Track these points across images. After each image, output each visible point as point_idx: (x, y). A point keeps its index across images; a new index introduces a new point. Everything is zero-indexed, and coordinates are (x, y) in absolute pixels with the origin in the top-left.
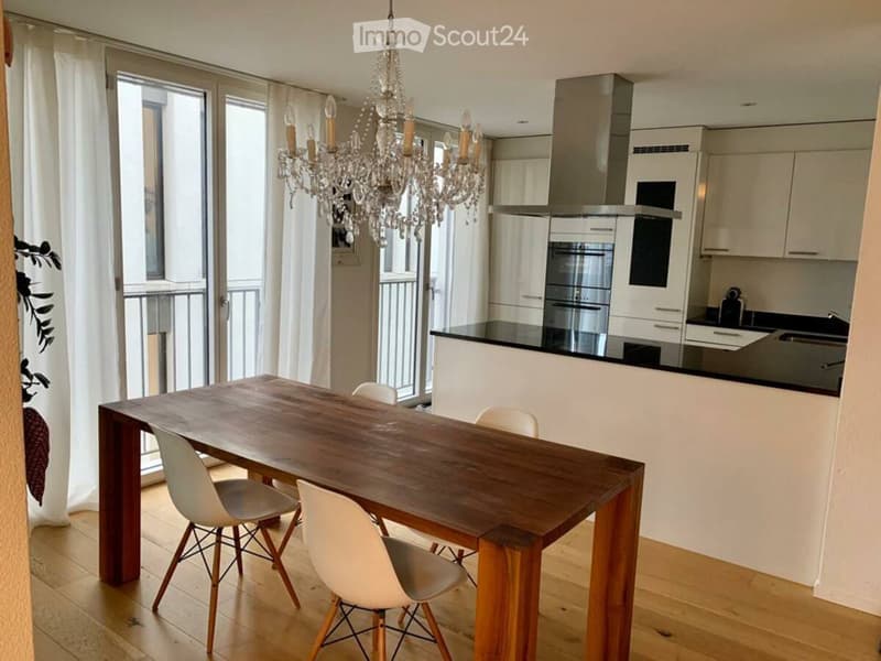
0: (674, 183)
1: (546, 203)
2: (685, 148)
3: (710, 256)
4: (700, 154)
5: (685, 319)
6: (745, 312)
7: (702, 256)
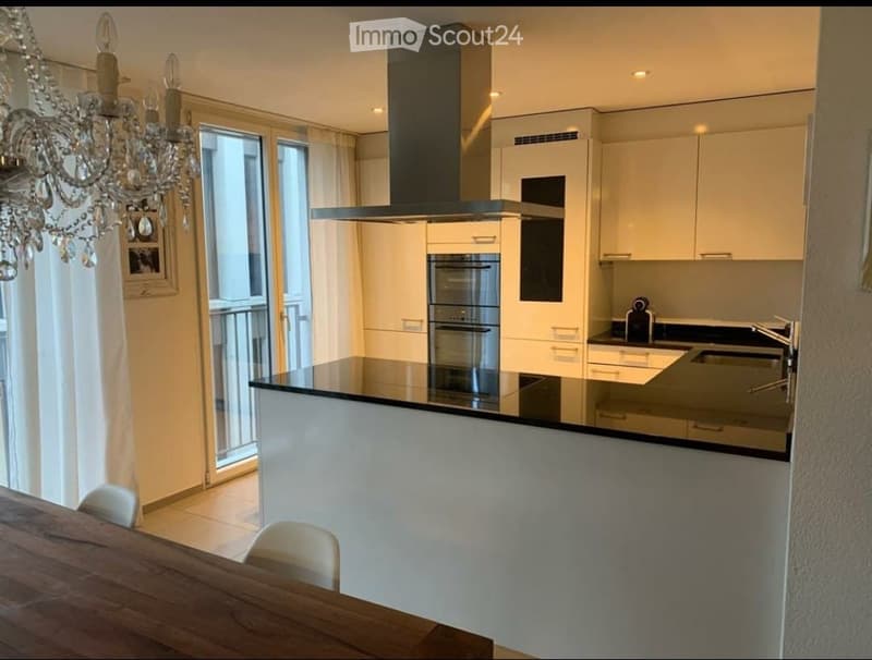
0: (563, 177)
1: (388, 203)
2: (574, 136)
3: (611, 263)
4: (591, 141)
5: (586, 338)
6: (655, 325)
7: (601, 263)
